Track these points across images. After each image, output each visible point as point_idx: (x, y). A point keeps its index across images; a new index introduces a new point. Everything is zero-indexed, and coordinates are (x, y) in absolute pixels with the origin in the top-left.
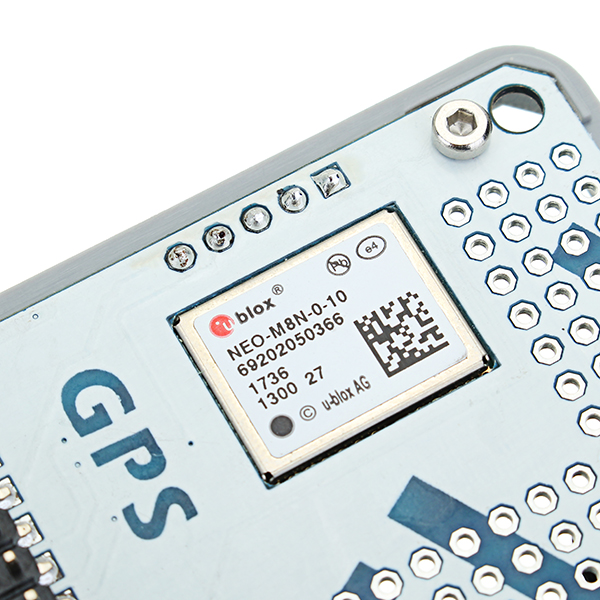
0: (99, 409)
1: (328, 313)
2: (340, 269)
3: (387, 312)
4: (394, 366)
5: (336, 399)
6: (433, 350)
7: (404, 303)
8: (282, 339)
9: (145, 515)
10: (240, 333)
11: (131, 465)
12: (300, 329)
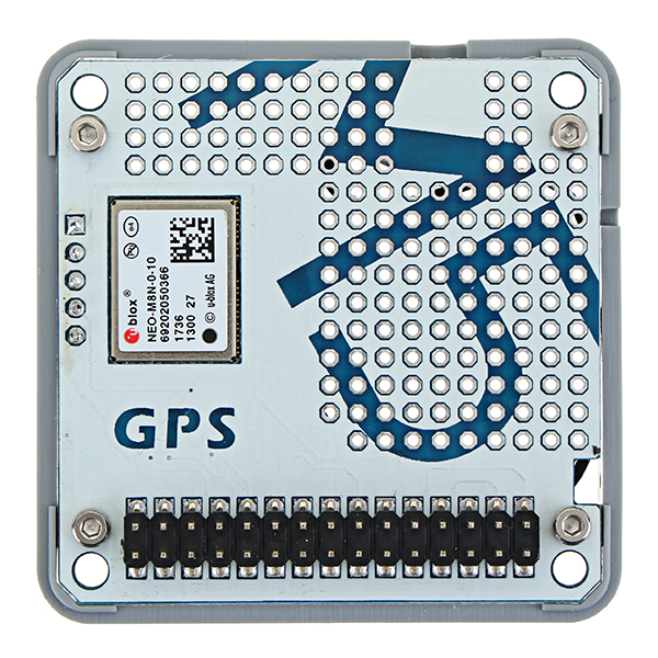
0: (142, 429)
1: (157, 273)
2: (135, 252)
3: (175, 241)
4: (209, 256)
5: (211, 297)
6: (212, 229)
7: (175, 228)
8: (158, 308)
10: (141, 329)
11: (185, 429)
12: (158, 294)
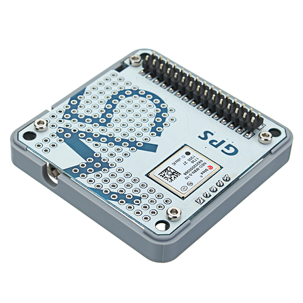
0: (229, 149)
1: (188, 175)
2: (189, 183)
3: (175, 177)
4: (169, 168)
5: (179, 160)
6: (161, 173)
7: (172, 180)
8: (196, 168)
9: (208, 135)
10: (206, 167)
11: (217, 142)
12: (192, 171)
